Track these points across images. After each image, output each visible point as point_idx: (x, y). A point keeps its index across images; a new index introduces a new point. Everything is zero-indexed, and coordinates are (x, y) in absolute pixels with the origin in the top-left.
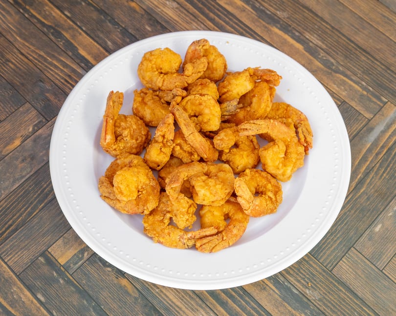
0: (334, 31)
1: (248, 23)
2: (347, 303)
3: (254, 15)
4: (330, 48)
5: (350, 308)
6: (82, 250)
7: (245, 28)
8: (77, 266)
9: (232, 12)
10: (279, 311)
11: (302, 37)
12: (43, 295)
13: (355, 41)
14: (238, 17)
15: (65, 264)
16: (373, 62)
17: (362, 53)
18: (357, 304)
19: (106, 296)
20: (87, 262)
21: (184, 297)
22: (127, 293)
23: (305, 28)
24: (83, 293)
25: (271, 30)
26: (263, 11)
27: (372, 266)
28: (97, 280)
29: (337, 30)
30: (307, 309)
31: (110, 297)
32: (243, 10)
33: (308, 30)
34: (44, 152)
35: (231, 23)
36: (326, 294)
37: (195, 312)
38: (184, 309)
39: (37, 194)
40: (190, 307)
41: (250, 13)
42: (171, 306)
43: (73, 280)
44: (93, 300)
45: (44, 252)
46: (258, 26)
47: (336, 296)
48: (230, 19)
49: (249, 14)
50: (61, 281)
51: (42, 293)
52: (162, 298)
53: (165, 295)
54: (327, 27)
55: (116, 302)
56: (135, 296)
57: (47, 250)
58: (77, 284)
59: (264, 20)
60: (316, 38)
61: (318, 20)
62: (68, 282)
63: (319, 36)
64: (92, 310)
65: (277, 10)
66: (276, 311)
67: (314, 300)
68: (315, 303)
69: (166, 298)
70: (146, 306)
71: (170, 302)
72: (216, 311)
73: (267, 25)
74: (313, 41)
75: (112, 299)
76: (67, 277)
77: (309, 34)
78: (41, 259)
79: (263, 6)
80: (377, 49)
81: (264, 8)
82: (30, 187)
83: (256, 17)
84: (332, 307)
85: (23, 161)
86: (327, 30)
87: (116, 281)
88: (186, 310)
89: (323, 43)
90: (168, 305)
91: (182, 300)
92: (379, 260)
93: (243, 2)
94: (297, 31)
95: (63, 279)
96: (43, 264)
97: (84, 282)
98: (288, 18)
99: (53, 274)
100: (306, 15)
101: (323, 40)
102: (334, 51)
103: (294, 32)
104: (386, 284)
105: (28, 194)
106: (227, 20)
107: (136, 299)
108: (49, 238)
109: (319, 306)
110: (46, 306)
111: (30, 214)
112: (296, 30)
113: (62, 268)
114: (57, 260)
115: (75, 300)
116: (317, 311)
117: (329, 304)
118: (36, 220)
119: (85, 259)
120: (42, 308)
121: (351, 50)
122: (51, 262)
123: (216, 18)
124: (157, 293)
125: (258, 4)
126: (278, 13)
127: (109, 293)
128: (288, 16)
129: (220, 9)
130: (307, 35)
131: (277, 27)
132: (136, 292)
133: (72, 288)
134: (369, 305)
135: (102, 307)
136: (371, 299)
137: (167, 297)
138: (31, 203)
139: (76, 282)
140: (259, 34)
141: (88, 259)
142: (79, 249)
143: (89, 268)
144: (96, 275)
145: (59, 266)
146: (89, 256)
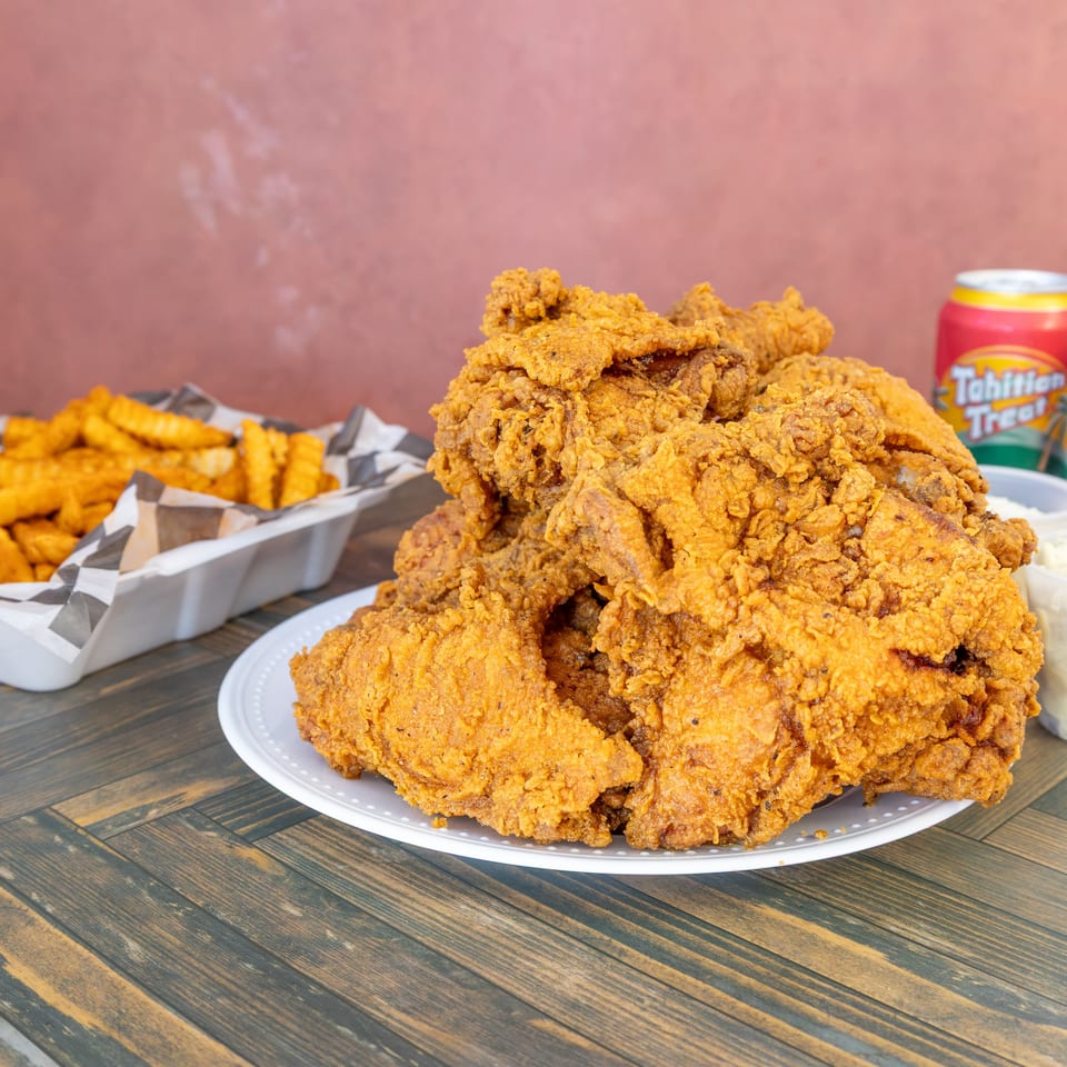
2: (891, 888)
5: (901, 895)
6: (144, 806)
8: (124, 828)
10: (694, 900)
12: (13, 869)
15: (90, 826)
18: (919, 889)
19: (192, 871)
20: (153, 823)
21: (415, 878)
22: (252, 867)
24: (128, 867)
27: (951, 834)
28: (174, 850)
30: (775, 896)
31: (202, 874)
36: (826, 875)
37: (444, 899)
38: (413, 894)
40: (432, 893)
42: (377, 890)
43: (106, 848)
44: (154, 877)
45: (40, 809)
47: (857, 878)
50: (72, 849)
51: (11, 865)
52: (354, 878)
53: (363, 874)
55: (218, 883)
56: (276, 873)
57: (48, 807)
58: (115, 853)
62: (92, 850)
64: (144, 892)
66: (685, 900)
67: (794, 884)
68: (796, 888)
69: (363, 879)
70: (304, 889)
71: (375, 885)
72: (506, 900)
75: (208, 877)
76: (91, 843)
78: (30, 820)
84: (849, 894)
87: (226, 851)
88: (420, 898)
90: (368, 889)
91: (411, 882)
92: (969, 825)
95: (80, 847)
96: (30, 826)
97: (136, 851)
99: (53, 840)
104: (1000, 859)
107: (277, 878)
108: (60, 791)
109: (809, 893)
110: (16, 885)
111: (24, 762)
113: (80, 831)
114: (70, 820)
115: (102, 877)
116: (806, 899)
117: (838, 890)
118: (35, 770)
119: (149, 819)
122: (48, 821)
124: (342, 871)
127: (203, 867)
132: (281, 868)
133: (100, 860)
134: (958, 890)
135: (177, 889)
136: (960, 881)
137: (367, 876)
139: (112, 852)
141: (155, 820)
142: (135, 806)
143: (157, 832)
144: (172, 842)
145: (74, 827)
146: (161, 815)
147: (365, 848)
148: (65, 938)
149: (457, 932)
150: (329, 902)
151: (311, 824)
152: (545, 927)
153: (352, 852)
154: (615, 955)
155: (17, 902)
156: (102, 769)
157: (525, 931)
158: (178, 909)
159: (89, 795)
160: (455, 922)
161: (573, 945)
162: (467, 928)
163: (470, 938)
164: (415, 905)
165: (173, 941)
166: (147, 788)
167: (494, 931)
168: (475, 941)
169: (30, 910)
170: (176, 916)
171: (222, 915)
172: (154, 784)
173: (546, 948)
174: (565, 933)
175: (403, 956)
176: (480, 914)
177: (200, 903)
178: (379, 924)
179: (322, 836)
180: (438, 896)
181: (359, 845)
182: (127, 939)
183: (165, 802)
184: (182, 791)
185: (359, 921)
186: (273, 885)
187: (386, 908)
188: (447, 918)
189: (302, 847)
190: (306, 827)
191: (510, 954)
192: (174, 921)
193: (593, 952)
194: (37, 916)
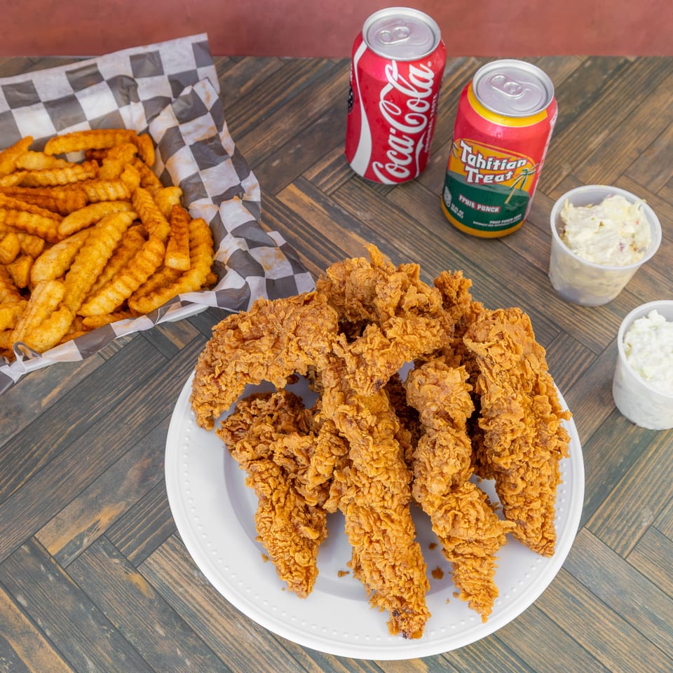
0: (432, 237)
1: (316, 226)
3: (325, 216)
4: (427, 260)
6: (80, 534)
7: (313, 233)
8: (73, 556)
9: (297, 212)
11: (389, 246)
12: (25, 597)
13: (460, 250)
14: (305, 218)
15: (56, 555)
16: (484, 278)
17: (469, 267)
19: (111, 597)
20: (87, 551)
22: (139, 593)
23: (394, 234)
24: (80, 594)
25: (347, 236)
26: (337, 211)
28: (99, 576)
29: (437, 236)
31: (116, 599)
32: (312, 209)
33: (398, 237)
34: (36, 402)
35: (295, 226)
37: (230, 619)
38: (216, 615)
39: (23, 460)
41: (320, 213)
42: (199, 611)
43: (67, 576)
44: (93, 603)
45: (29, 539)
46: (330, 230)
48: (293, 221)
49: (319, 215)
50: (51, 578)
51: (25, 594)
52: (187, 600)
53: (191, 596)
54: (423, 233)
55: (123, 606)
56: (151, 597)
57: (33, 536)
58: (72, 581)
59: (338, 223)
60: (408, 247)
61: (412, 223)
62: (61, 579)
63: (411, 244)
64: (90, 617)
65: (357, 210)
69: (191, 600)
70: (164, 611)
71: (197, 607)
73: (343, 230)
74: (404, 251)
75: (119, 602)
76: (59, 572)
77: (398, 242)
78: (25, 548)
79: (339, 205)
80: (490, 261)
81: (339, 208)
82: (15, 450)
83: (329, 219)
85: (7, 415)
86: (423, 237)
89: (417, 253)
90: (194, 610)
91: (214, 603)
93: (312, 198)
94: (383, 238)
95: (53, 575)
96: (27, 555)
97: (82, 578)
98: (371, 220)
99: (40, 569)
100: (395, 216)
101: (417, 250)
102: (432, 264)
103: (379, 238)
105: (12, 459)
106: (290, 221)
107: (151, 601)
108: (37, 519)
110: (29, 612)
111: (13, 486)
112: (381, 236)
113: (52, 560)
114: (45, 549)
115: (68, 603)
118: (20, 495)
119: (84, 547)
120: (22, 615)
121: (455, 263)
122: (38, 552)
123: (275, 219)
124: (181, 593)
125: (332, 202)
126: (358, 213)
127: (115, 593)
128: (371, 217)
129: (281, 207)
130: (397, 243)
131: (355, 232)
132: (152, 592)
133: (65, 587)
135: (105, 613)
137: (193, 598)
138: (15, 472)
139: (70, 579)
140: (332, 241)
141: (87, 548)
142: (76, 534)
143: (89, 560)
144: (98, 569)
145: (48, 557)
146: (90, 543)
147: (191, 571)
148: (59, 658)
149: (237, 649)
150: (177, 622)
151: (163, 547)
152: (276, 644)
153: (185, 575)
154: (307, 668)
155: (33, 629)
156: (55, 496)
157: (267, 648)
158: (107, 631)
159: (51, 524)
160: (235, 639)
161: (288, 659)
162: (241, 645)
163: (242, 654)
164: (216, 625)
165: (108, 661)
166: (80, 516)
167: (253, 648)
168: (245, 657)
169: (40, 635)
170: (107, 637)
171: (128, 636)
172: (83, 511)
173: (276, 662)
174: (286, 650)
175: (212, 670)
176: (247, 633)
177: (117, 626)
178: (201, 642)
179: (170, 561)
180: (228, 616)
181: (188, 568)
182: (87, 659)
183: (90, 530)
184: (97, 518)
185: (191, 640)
186: (149, 607)
187: (203, 627)
188: (232, 636)
189: (161, 571)
190: (162, 552)
191: (260, 668)
192: (107, 643)
193: (298, 666)
194: (43, 640)
